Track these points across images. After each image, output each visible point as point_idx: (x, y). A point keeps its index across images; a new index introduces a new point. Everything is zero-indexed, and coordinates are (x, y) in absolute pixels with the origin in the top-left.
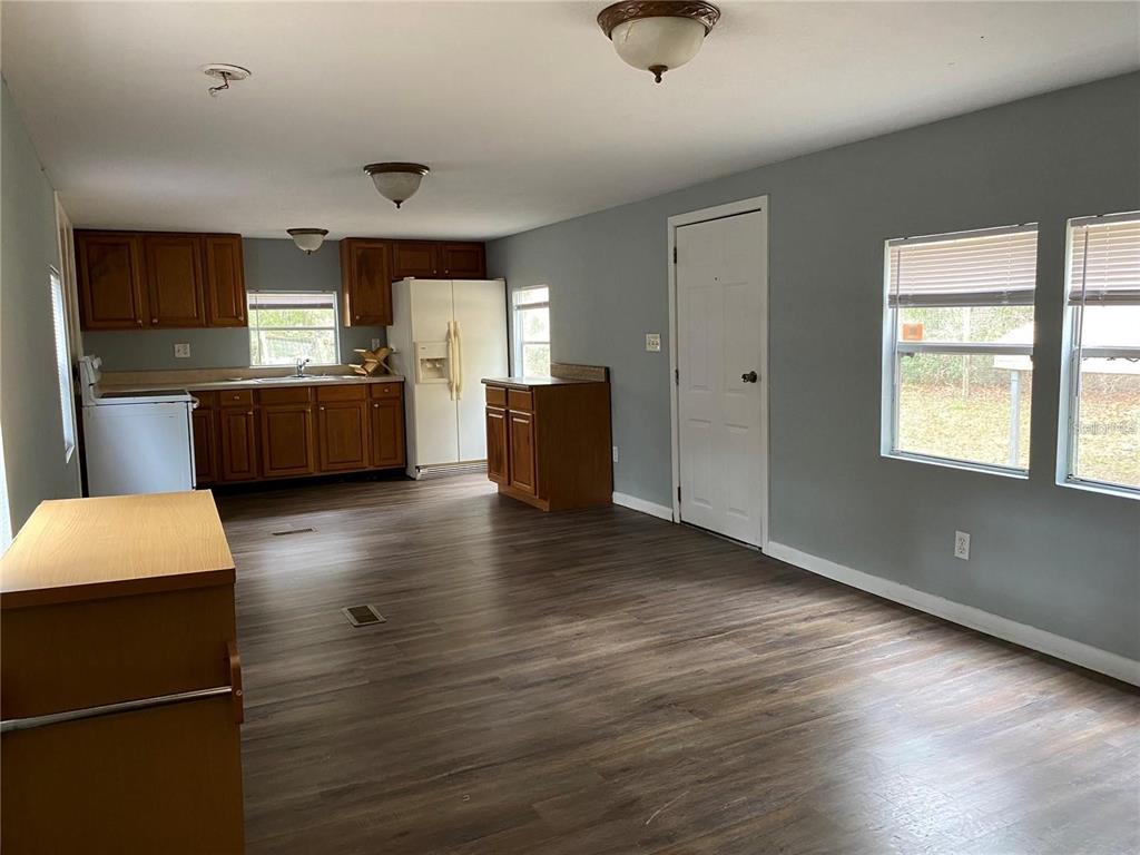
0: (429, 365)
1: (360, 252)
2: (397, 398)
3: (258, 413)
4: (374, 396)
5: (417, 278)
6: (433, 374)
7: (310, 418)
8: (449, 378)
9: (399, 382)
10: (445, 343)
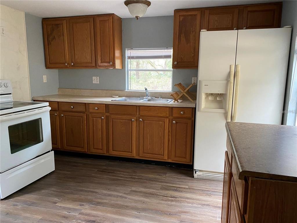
0: (210, 98)
1: (182, 18)
2: (189, 119)
3: (107, 118)
4: (174, 115)
5: (208, 30)
6: (213, 105)
7: (134, 124)
8: (225, 109)
9: (193, 108)
10: (225, 82)
